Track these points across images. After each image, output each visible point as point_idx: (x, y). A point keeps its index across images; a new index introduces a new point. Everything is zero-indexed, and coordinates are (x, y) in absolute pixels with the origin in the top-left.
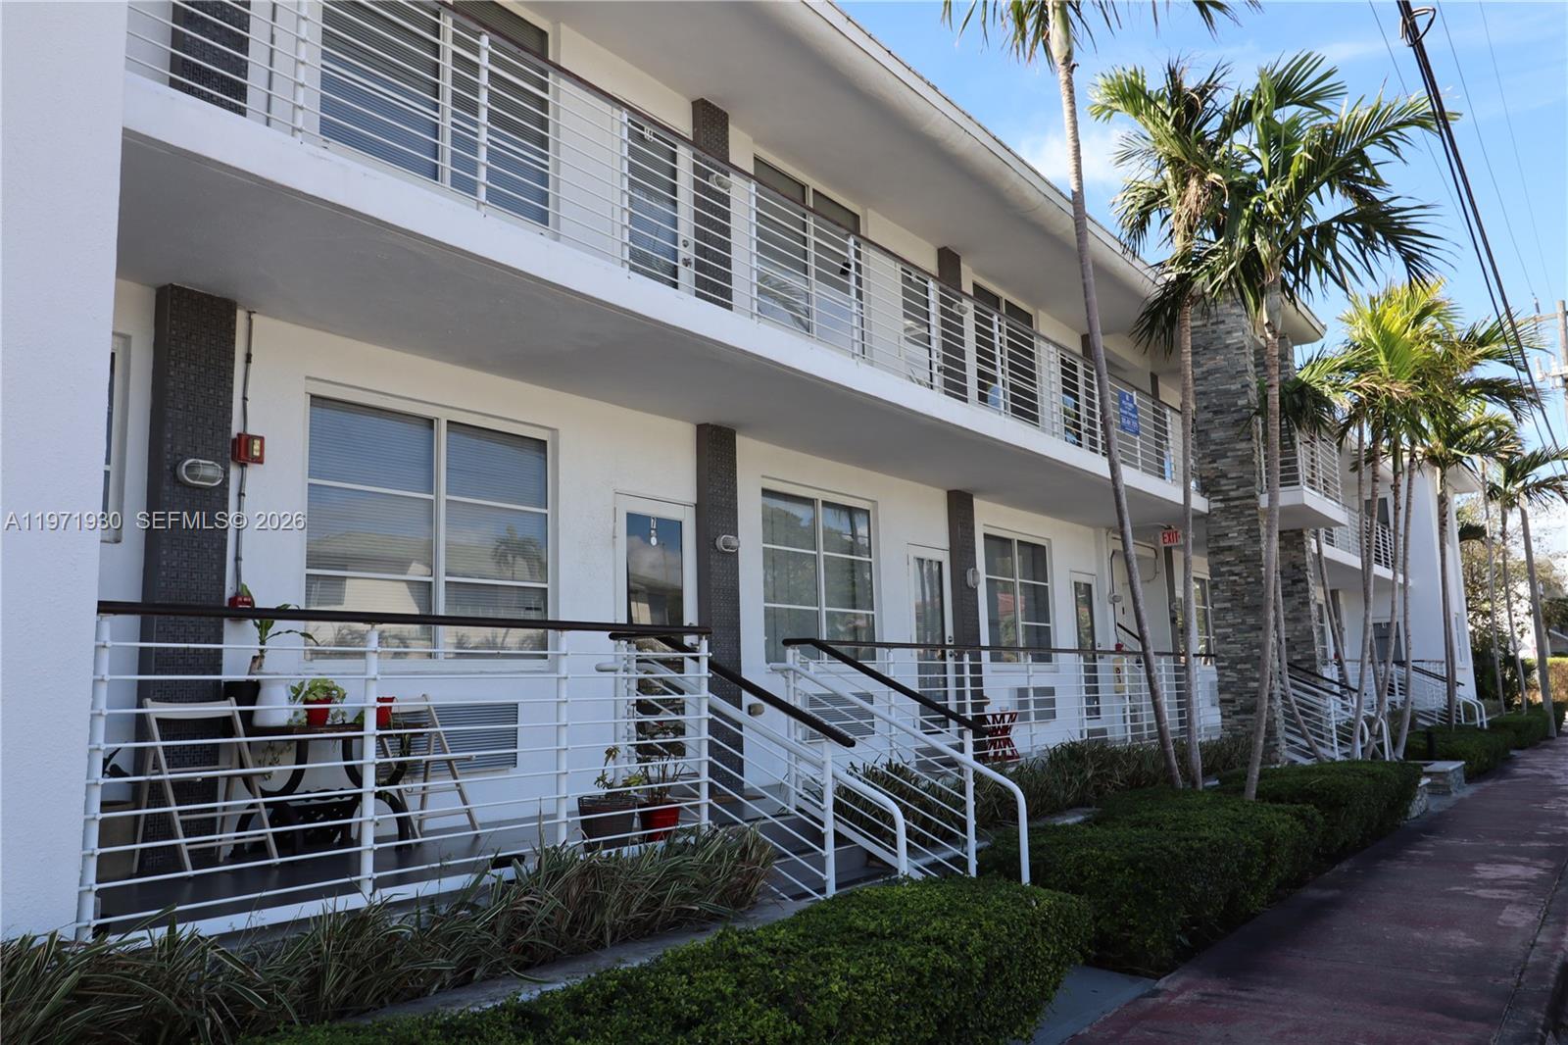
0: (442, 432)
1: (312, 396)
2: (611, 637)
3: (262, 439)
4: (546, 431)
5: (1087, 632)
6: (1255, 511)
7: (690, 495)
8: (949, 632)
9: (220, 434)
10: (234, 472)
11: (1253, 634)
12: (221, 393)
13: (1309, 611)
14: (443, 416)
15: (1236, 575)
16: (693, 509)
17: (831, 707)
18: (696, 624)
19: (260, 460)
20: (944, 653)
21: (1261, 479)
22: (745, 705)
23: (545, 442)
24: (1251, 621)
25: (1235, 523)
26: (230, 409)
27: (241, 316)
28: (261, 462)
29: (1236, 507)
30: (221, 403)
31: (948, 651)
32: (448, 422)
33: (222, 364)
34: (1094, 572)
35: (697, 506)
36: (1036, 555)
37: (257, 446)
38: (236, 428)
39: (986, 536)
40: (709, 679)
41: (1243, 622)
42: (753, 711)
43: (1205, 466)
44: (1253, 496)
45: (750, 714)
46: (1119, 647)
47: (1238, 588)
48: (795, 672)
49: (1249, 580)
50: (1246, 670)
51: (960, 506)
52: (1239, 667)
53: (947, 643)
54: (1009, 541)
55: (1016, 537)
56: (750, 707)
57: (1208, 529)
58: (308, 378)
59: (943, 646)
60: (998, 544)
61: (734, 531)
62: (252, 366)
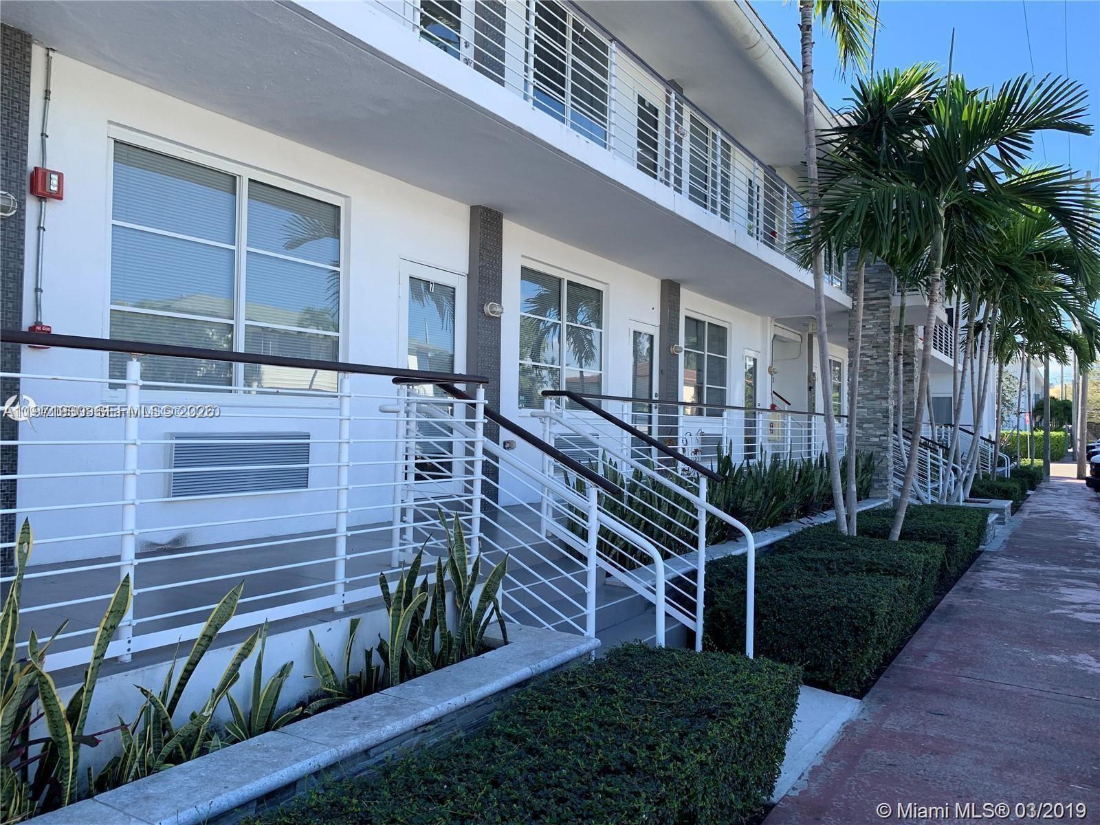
0: (243, 189)
1: (116, 141)
2: (395, 381)
3: (60, 176)
4: (343, 199)
5: (751, 396)
6: (887, 309)
7: (463, 265)
8: (656, 389)
9: (14, 165)
10: (31, 204)
11: (877, 402)
12: (15, 125)
13: (913, 387)
14: (245, 174)
15: (868, 357)
16: (466, 278)
17: (579, 449)
18: (464, 373)
19: (58, 196)
20: (650, 407)
21: (894, 285)
22: (501, 442)
23: (339, 207)
24: (877, 392)
25: (871, 317)
26: (25, 142)
27: (38, 53)
28: (61, 198)
29: (874, 305)
30: (15, 135)
31: (654, 405)
32: (250, 180)
33: (16, 95)
34: (759, 350)
35: (468, 276)
36: (719, 335)
37: (54, 180)
38: (33, 161)
39: (687, 318)
40: (485, 424)
41: (871, 393)
42: (508, 446)
43: (852, 273)
44: (887, 298)
45: (504, 448)
46: (773, 407)
47: (869, 368)
48: (551, 418)
49: (878, 361)
50: (870, 428)
51: (670, 291)
52: (864, 426)
53: (654, 398)
54: (703, 323)
55: (707, 320)
56: (505, 443)
57: (850, 321)
58: (110, 122)
59: (650, 400)
60: (695, 324)
61: (498, 299)
62: (51, 103)
